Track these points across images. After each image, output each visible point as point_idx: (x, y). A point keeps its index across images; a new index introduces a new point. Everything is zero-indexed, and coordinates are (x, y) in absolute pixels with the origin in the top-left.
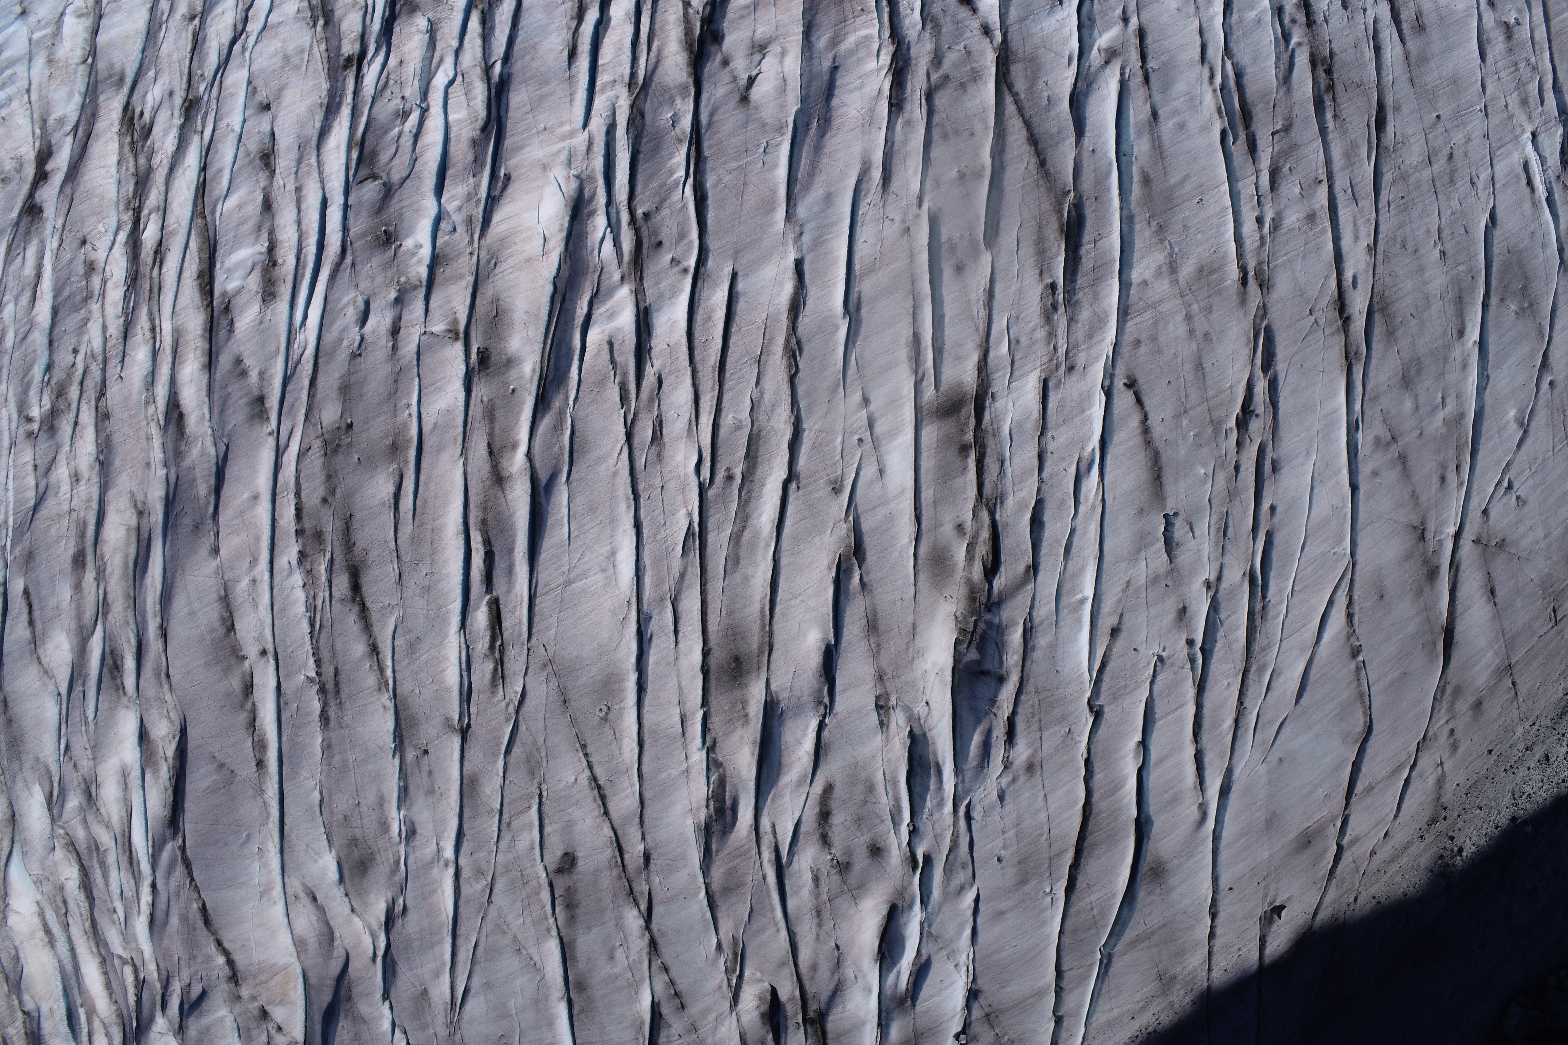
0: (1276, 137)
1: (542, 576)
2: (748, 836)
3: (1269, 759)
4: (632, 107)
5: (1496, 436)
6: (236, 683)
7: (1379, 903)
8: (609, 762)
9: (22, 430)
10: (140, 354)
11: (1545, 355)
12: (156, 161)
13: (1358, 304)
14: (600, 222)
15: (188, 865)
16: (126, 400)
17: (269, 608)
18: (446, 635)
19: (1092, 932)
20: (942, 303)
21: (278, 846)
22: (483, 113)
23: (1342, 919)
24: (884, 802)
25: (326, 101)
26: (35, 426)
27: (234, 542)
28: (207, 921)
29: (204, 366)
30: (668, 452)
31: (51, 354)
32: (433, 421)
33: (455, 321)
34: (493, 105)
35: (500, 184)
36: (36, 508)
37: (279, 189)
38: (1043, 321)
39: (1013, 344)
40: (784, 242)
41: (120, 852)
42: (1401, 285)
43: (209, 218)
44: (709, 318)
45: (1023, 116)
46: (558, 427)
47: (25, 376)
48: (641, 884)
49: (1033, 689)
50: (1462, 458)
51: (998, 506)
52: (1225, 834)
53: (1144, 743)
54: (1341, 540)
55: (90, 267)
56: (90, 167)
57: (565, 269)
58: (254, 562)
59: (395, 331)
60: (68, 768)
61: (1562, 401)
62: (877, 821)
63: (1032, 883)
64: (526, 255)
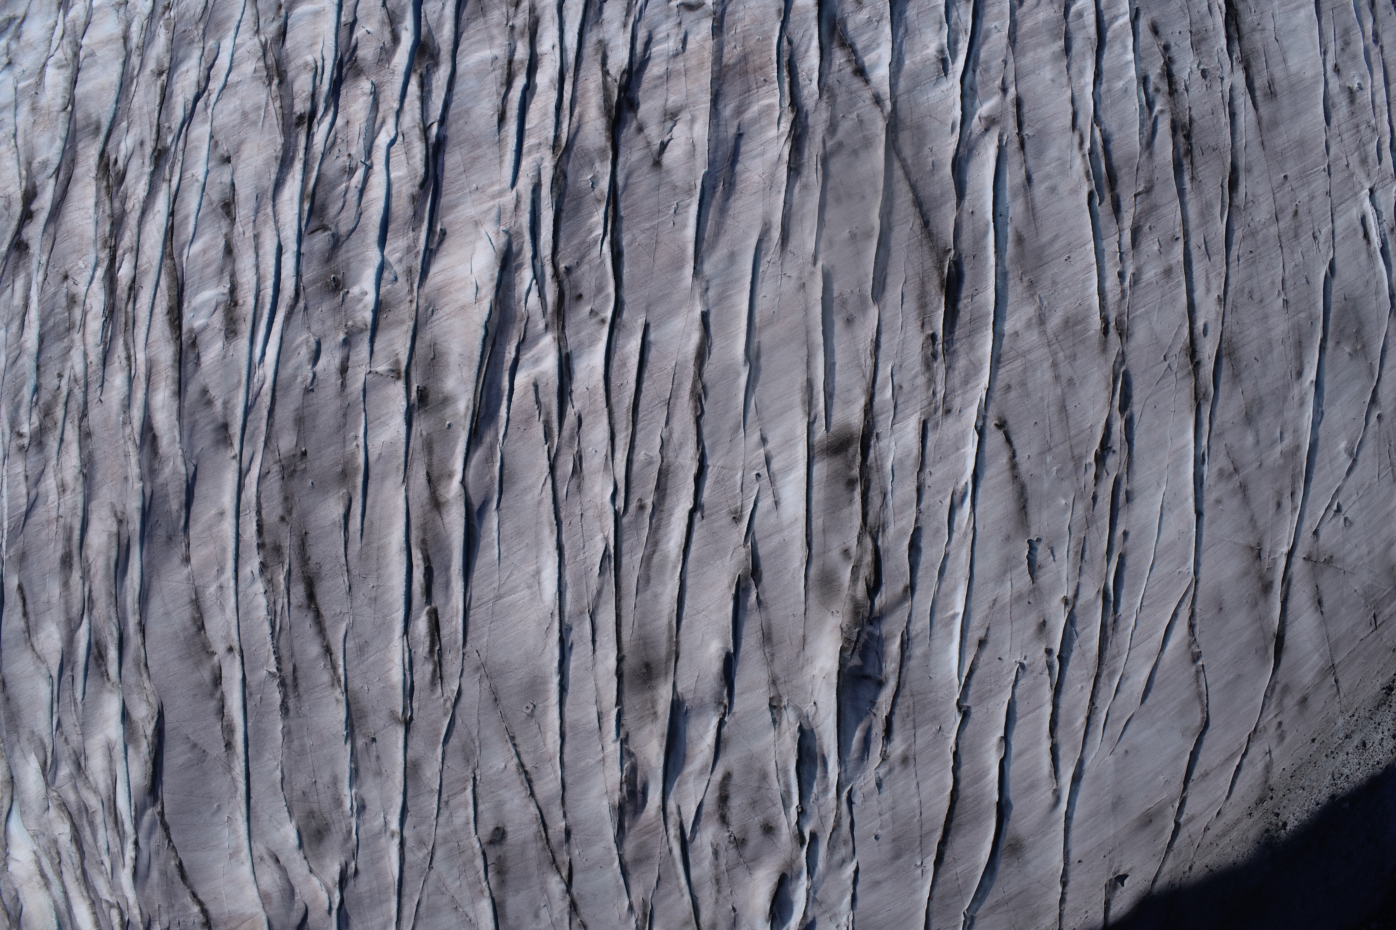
0: (1138, 198)
1: (476, 592)
2: (657, 815)
3: (1116, 751)
4: (556, 167)
5: (1328, 466)
6: (206, 675)
7: (1211, 870)
8: (535, 752)
9: (14, 444)
10: (118, 380)
11: (1375, 392)
12: (129, 206)
13: (1208, 350)
14: (527, 274)
15: (166, 828)
16: (106, 420)
17: (235, 611)
18: (391, 640)
19: (957, 898)
20: (833, 352)
21: (245, 816)
22: (421, 171)
23: (1178, 885)
24: (776, 787)
25: (281, 154)
26: (26, 441)
27: (203, 553)
28: (183, 876)
29: (174, 394)
30: (587, 485)
31: (38, 377)
32: (378, 452)
33: (397, 362)
34: (431, 164)
35: (437, 238)
36: (28, 514)
37: (239, 235)
38: (923, 369)
39: (896, 390)
40: (692, 297)
41: (107, 814)
42: (1247, 332)
43: (177, 260)
44: (624, 364)
45: (909, 180)
46: (489, 459)
47: (16, 396)
48: (562, 855)
49: (908, 693)
50: (1297, 485)
51: (880, 534)
52: (1075, 815)
53: (1006, 739)
54: (1186, 560)
55: (72, 300)
56: (70, 209)
57: (495, 315)
58: (221, 571)
59: (344, 369)
60: (60, 742)
61: (1388, 433)
62: (770, 804)
63: (906, 857)
64: (460, 303)
